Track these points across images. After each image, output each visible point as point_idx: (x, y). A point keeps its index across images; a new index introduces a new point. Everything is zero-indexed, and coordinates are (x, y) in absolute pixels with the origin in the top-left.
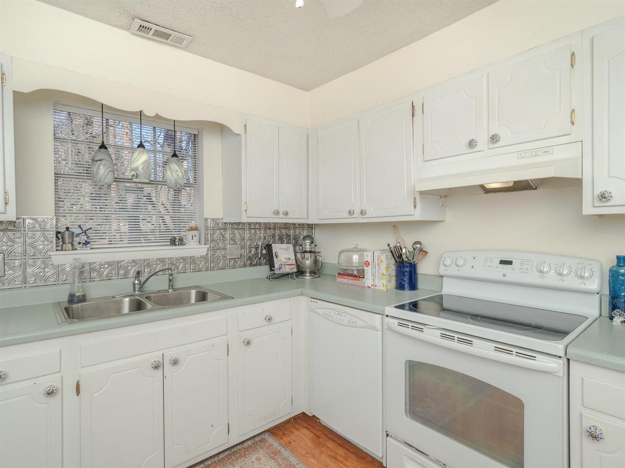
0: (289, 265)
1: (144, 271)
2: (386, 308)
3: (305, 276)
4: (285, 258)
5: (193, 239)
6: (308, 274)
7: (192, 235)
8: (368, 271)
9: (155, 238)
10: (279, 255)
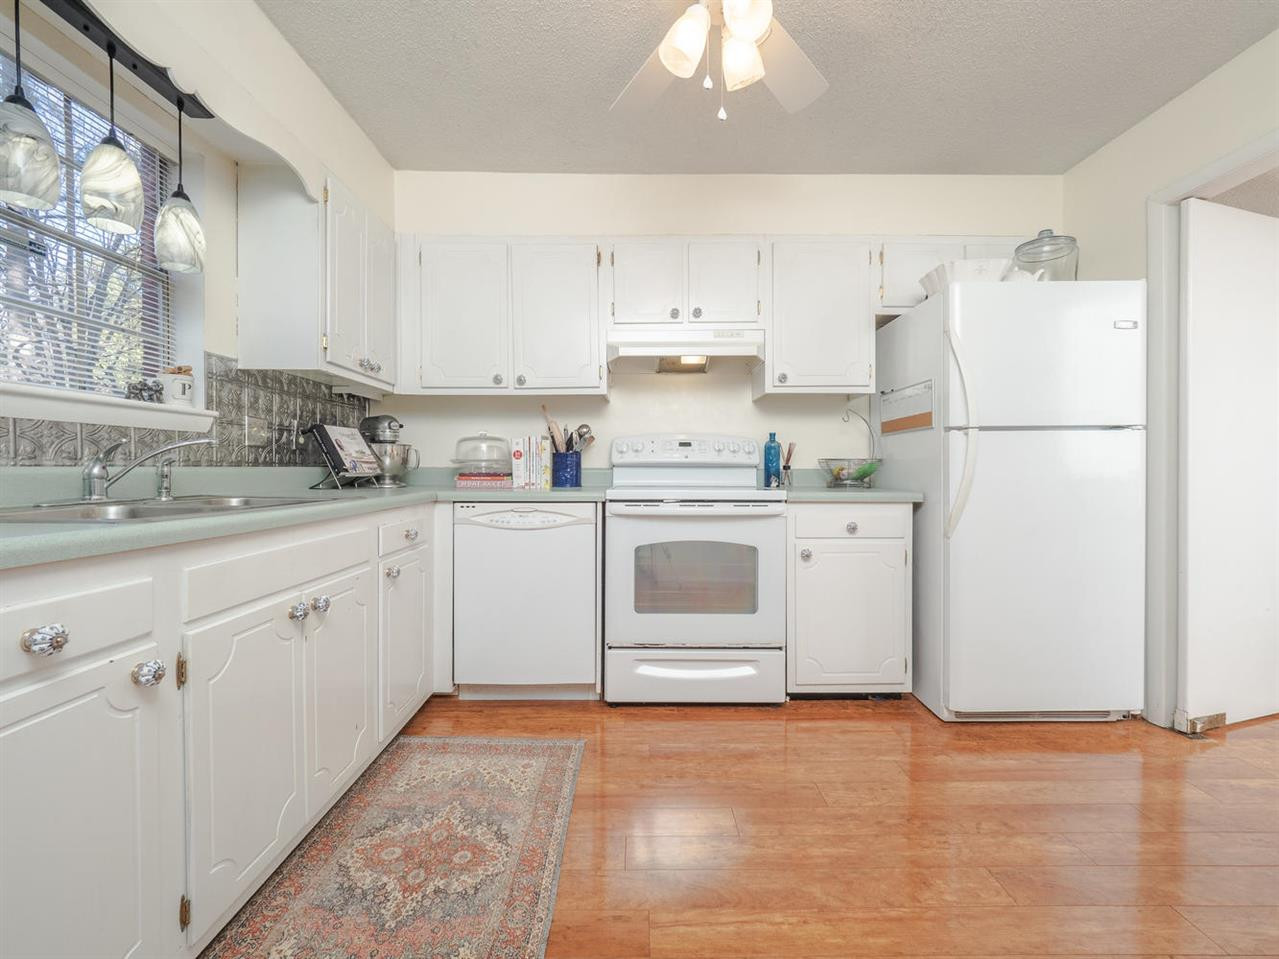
0: (367, 462)
1: (82, 453)
2: (608, 491)
3: (384, 484)
4: (357, 452)
5: (184, 393)
6: (387, 481)
7: (184, 385)
8: (519, 467)
9: (71, 370)
10: (343, 444)
